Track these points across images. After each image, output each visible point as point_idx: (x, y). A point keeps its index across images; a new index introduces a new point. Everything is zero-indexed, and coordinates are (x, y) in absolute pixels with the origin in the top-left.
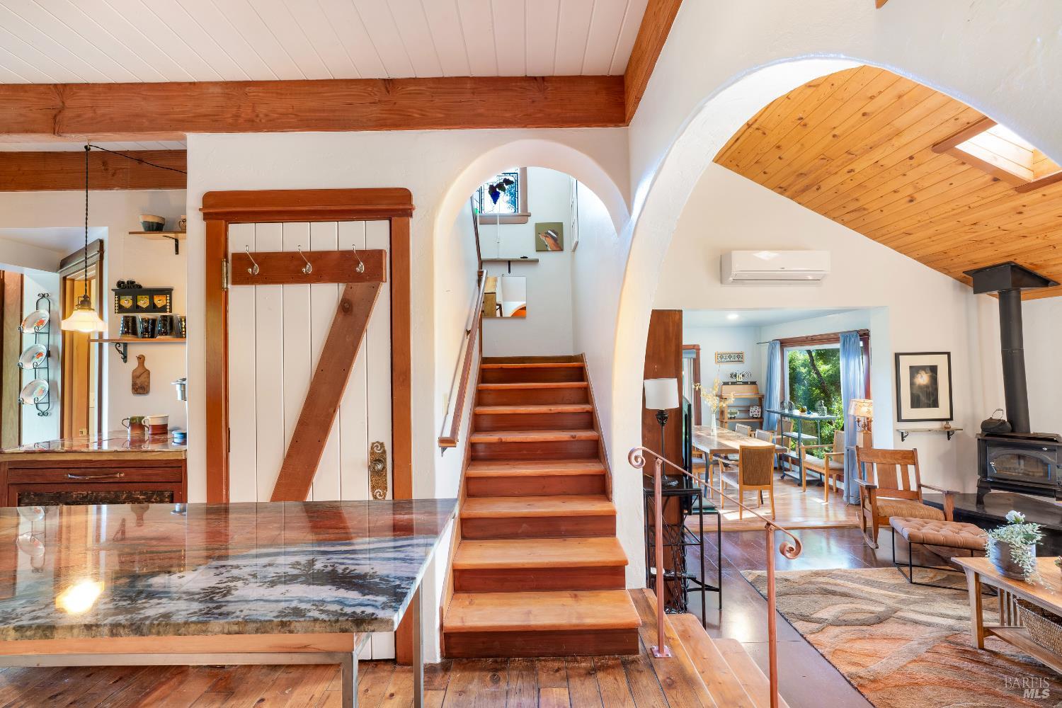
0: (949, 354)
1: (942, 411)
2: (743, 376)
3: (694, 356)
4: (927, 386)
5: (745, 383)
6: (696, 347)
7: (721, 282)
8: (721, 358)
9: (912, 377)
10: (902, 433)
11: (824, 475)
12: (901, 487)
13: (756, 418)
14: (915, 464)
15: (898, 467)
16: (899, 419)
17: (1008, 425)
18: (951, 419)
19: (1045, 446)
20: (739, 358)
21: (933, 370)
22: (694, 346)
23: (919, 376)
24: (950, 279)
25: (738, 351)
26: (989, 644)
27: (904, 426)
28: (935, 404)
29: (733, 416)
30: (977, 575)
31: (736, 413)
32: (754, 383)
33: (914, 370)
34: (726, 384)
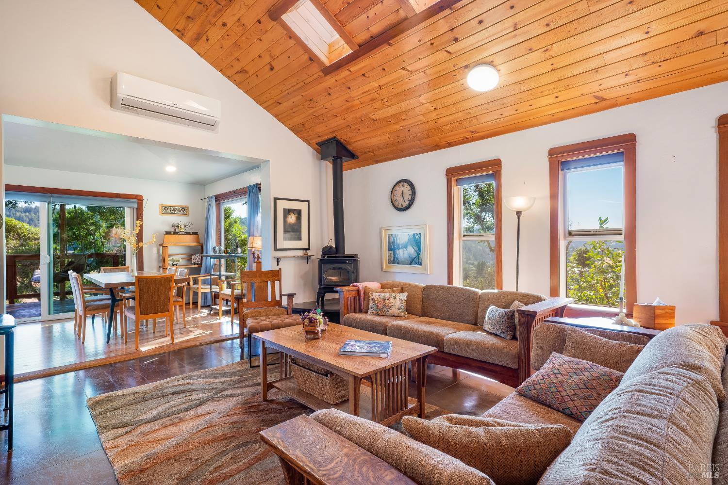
0: (308, 202)
1: (303, 244)
2: (185, 226)
3: (136, 206)
4: (294, 224)
5: (188, 233)
6: (139, 198)
7: (111, 105)
8: (166, 210)
9: (285, 217)
10: (278, 259)
11: (230, 301)
12: (270, 299)
13: (197, 264)
14: (280, 280)
15: (269, 283)
16: (276, 249)
17: (335, 250)
18: (309, 249)
19: (347, 260)
20: (184, 211)
21: (299, 213)
22: (137, 196)
23: (289, 216)
24: (311, 149)
25: (183, 204)
26: (271, 396)
27: (280, 254)
28: (300, 239)
29: (175, 263)
30: (264, 342)
31: (179, 261)
32: (195, 233)
33: (287, 212)
34: (168, 233)
